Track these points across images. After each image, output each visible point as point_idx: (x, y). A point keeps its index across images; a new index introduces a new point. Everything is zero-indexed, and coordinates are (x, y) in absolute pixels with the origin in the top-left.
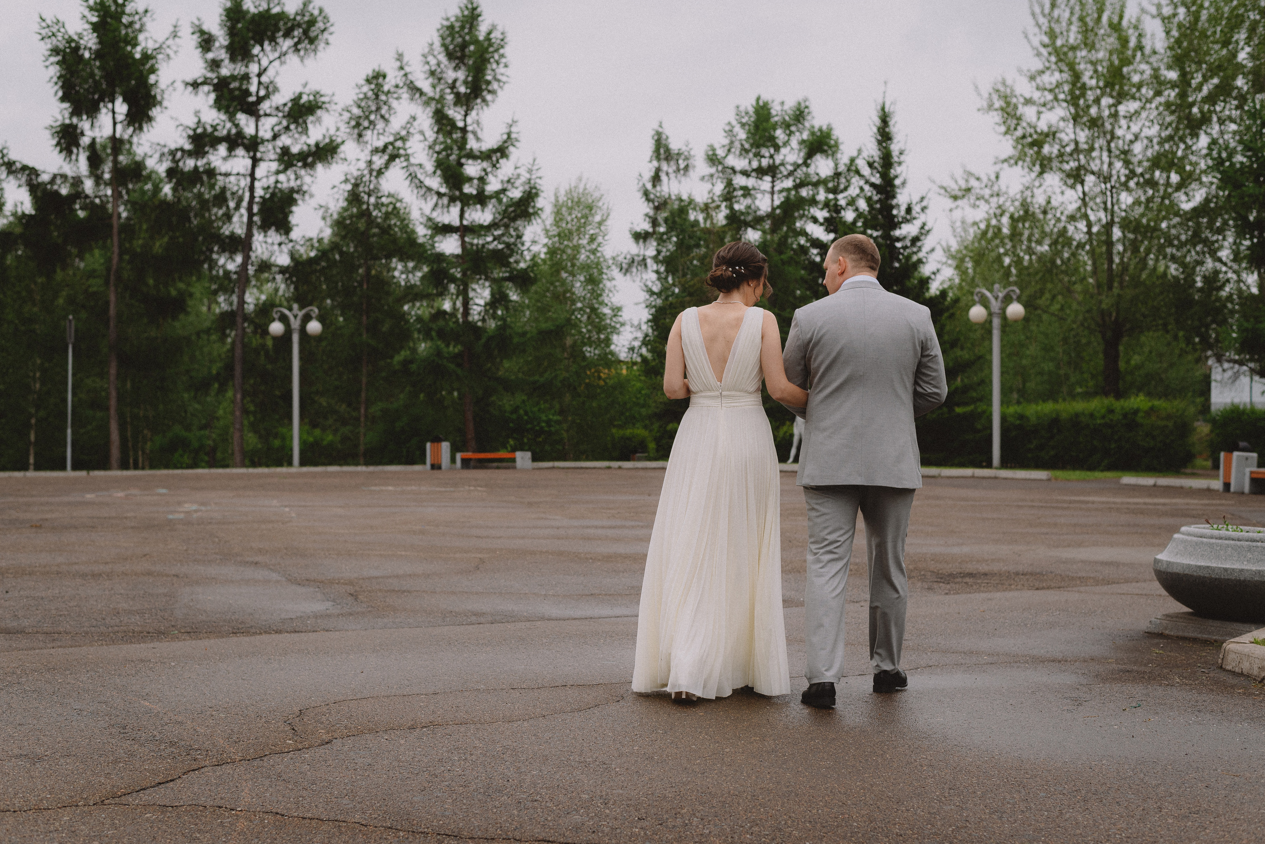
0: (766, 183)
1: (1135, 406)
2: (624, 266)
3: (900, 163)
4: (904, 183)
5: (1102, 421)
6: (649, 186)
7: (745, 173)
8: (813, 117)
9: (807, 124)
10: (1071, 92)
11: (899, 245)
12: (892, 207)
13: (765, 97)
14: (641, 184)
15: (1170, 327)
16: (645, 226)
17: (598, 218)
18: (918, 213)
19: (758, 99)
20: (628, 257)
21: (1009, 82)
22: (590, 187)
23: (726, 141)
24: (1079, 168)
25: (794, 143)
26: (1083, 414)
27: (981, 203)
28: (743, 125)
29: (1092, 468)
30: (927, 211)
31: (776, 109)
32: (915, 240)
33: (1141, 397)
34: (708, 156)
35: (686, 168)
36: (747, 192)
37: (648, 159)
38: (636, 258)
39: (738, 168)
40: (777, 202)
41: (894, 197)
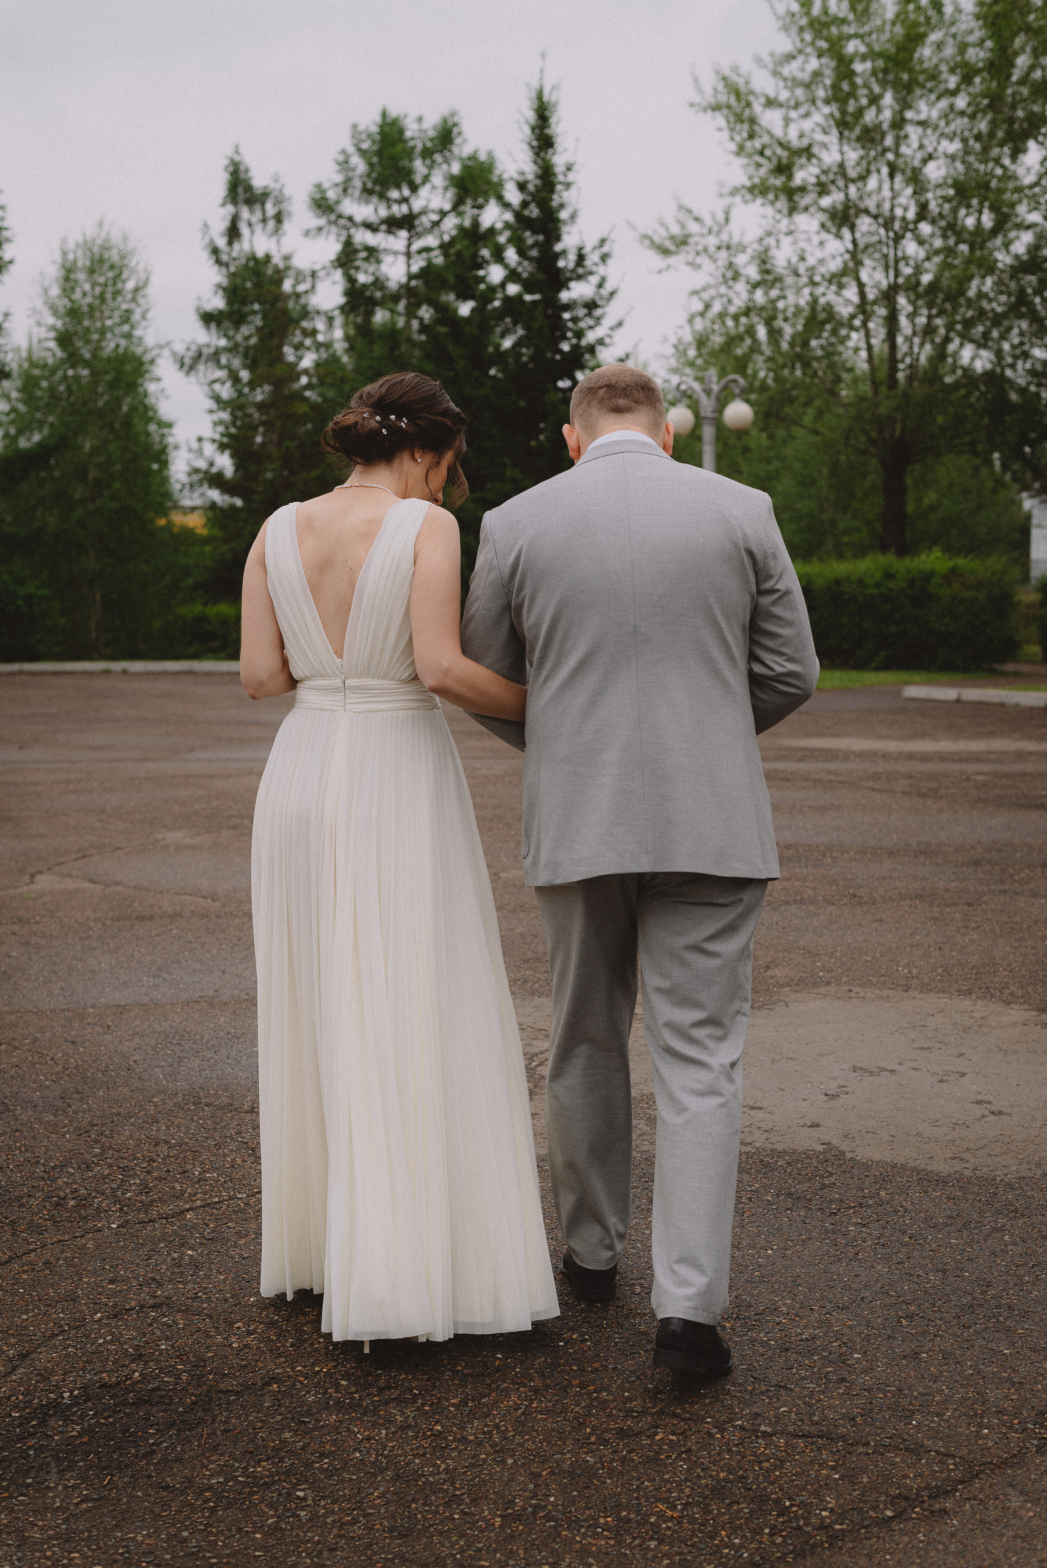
0: (399, 241)
1: (928, 567)
2: (188, 361)
3: (568, 185)
4: (573, 217)
5: (875, 591)
6: (221, 243)
7: (369, 226)
8: (465, 140)
9: (456, 150)
10: (835, 87)
11: (566, 316)
12: (557, 256)
13: (394, 111)
14: (207, 240)
15: (979, 447)
16: (218, 303)
17: (130, 285)
18: (595, 264)
19: (384, 115)
20: (194, 348)
21: (743, 70)
22: (116, 238)
23: (339, 178)
24: (847, 205)
25: (438, 179)
26: (848, 579)
27: (703, 260)
28: (362, 153)
29: (861, 666)
30: (610, 262)
31: (411, 130)
32: (591, 306)
33: (937, 553)
34: (313, 199)
35: (279, 218)
36: (372, 253)
37: (220, 200)
38: (205, 351)
39: (358, 218)
40: (415, 269)
41: (558, 238)
